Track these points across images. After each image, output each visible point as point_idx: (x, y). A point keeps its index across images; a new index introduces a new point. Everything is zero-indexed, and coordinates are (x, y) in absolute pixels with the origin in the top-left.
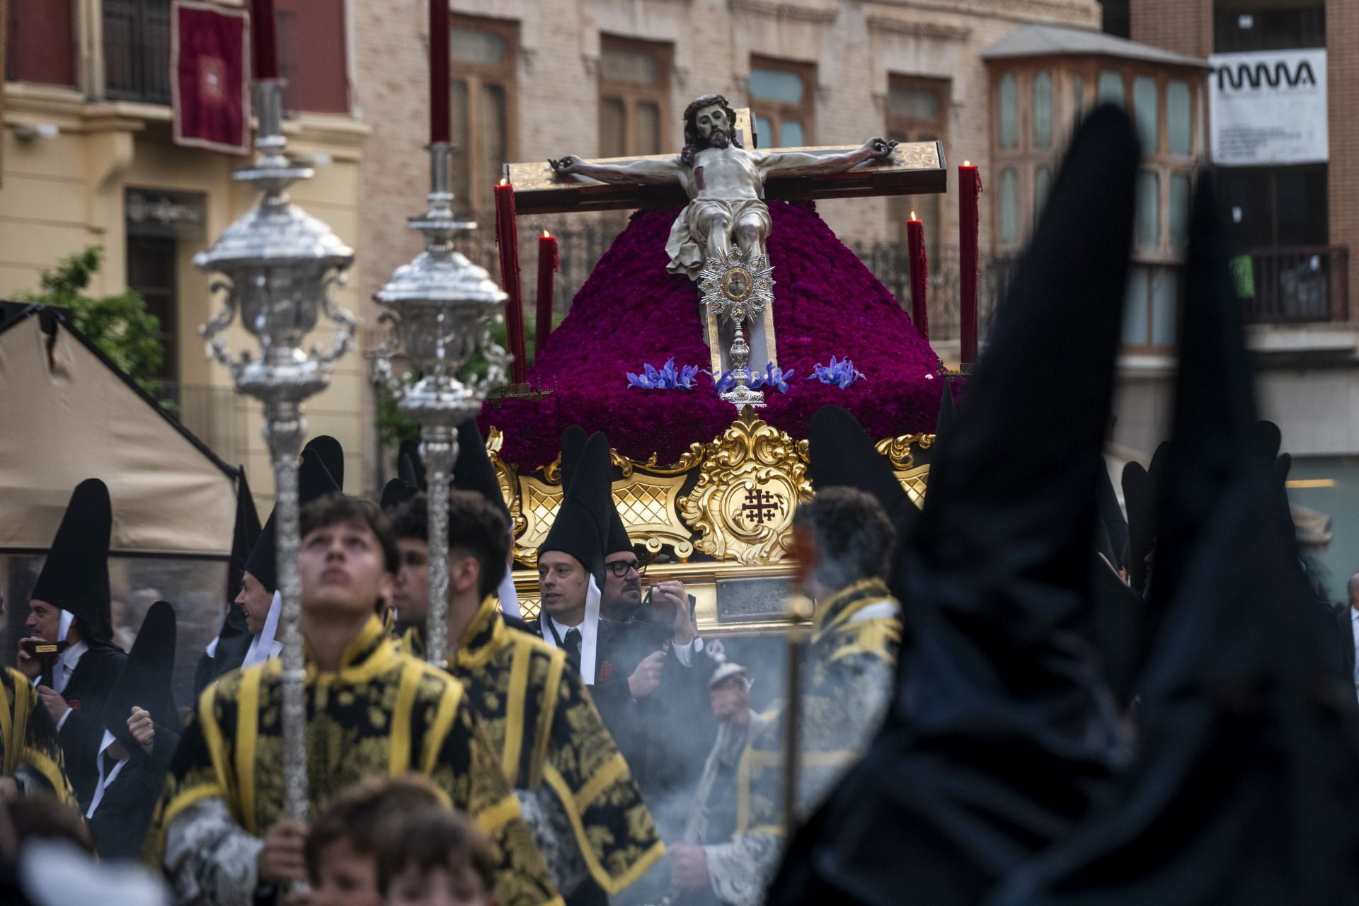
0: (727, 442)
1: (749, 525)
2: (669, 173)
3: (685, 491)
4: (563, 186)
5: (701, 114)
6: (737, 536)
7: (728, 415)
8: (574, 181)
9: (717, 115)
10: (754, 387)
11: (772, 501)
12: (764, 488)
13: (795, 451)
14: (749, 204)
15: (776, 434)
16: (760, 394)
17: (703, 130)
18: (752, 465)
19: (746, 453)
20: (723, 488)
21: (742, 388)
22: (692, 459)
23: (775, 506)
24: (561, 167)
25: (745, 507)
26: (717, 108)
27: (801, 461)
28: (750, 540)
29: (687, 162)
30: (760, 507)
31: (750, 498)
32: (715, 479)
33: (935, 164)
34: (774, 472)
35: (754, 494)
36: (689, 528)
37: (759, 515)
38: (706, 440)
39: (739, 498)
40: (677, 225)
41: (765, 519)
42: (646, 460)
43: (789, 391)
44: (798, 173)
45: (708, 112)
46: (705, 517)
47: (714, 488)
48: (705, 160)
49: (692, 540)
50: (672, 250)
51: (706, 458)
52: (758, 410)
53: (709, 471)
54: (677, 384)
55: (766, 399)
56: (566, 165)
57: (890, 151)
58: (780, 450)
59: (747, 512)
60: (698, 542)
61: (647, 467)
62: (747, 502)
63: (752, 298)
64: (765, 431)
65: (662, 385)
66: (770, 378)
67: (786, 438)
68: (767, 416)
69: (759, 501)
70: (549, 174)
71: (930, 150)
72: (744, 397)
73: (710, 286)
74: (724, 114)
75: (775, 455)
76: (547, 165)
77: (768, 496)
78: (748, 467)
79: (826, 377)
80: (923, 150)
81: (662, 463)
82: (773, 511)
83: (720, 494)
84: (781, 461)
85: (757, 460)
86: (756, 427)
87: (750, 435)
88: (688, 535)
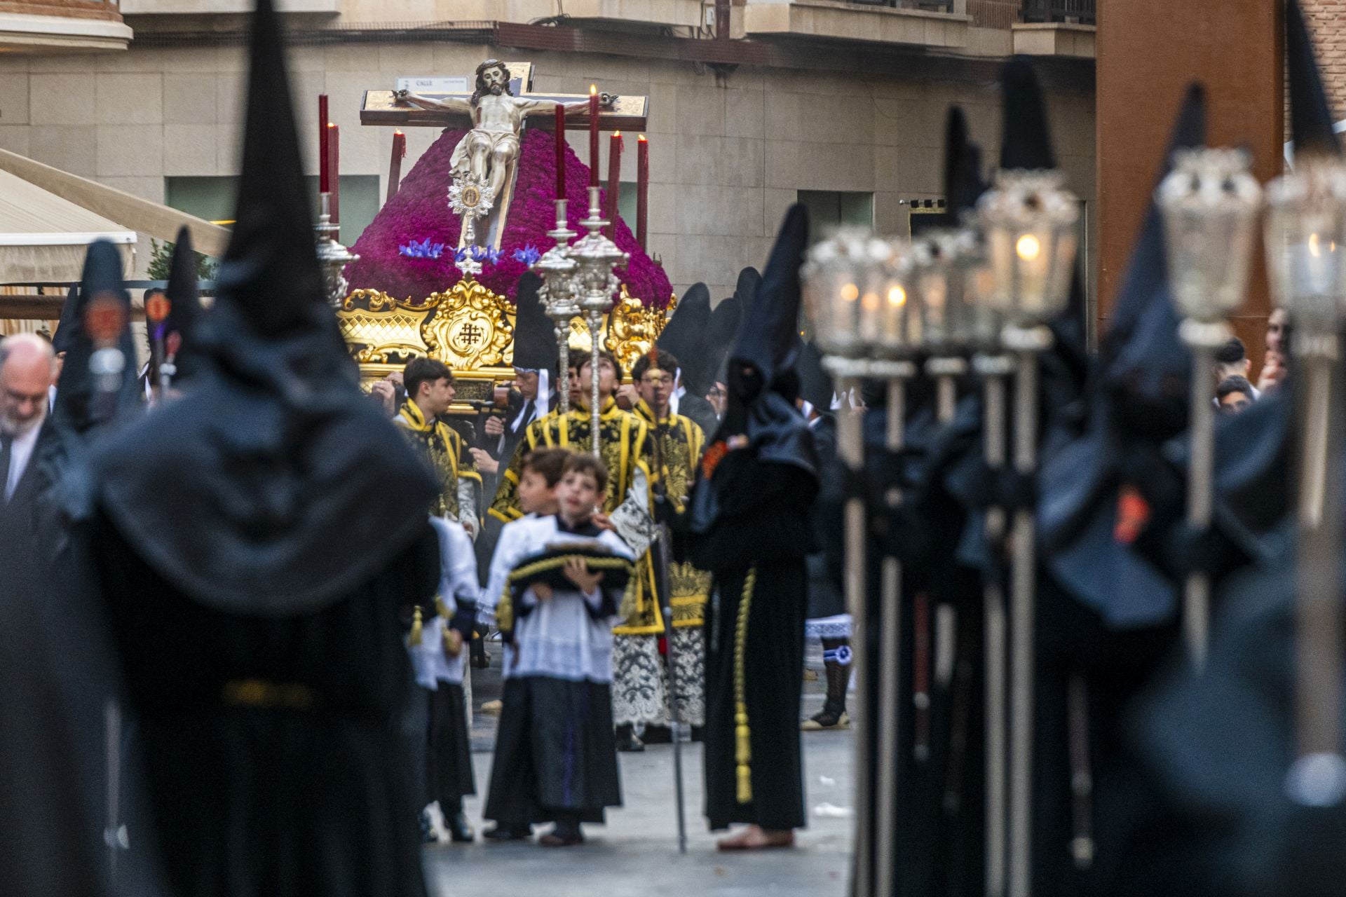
0: (453, 294)
1: (461, 345)
2: (464, 109)
3: (427, 321)
4: (398, 109)
5: (486, 72)
6: (455, 351)
7: (457, 276)
8: (407, 106)
9: (496, 74)
10: (476, 259)
11: (478, 332)
12: (474, 324)
13: (495, 302)
14: (505, 136)
15: (484, 290)
16: (479, 265)
17: (486, 83)
18: (468, 308)
19: (465, 300)
20: (450, 321)
21: (469, 260)
22: (431, 302)
23: (479, 335)
24: (399, 96)
25: (461, 334)
26: (496, 69)
27: (498, 308)
28: (462, 355)
29: (475, 102)
30: (470, 334)
31: (465, 328)
32: (445, 315)
33: (640, 113)
34: (481, 314)
35: (468, 326)
36: (427, 344)
37: (469, 340)
38: (441, 291)
39: (458, 328)
40: (461, 144)
41: (472, 342)
42: (403, 300)
43: (499, 264)
44: (547, 113)
45: (490, 71)
46: (435, 338)
47: (443, 321)
48: (486, 102)
49: (427, 352)
50: (454, 161)
51: (441, 302)
52: (475, 275)
53: (442, 310)
54: (429, 255)
55: (483, 268)
56: (403, 95)
57: (612, 102)
58: (486, 302)
59: (462, 337)
60: (431, 353)
61: (405, 305)
62: (463, 331)
63: (479, 205)
64: (479, 289)
65: (420, 255)
66: (488, 254)
67: (491, 294)
68: (481, 279)
69: (470, 331)
70: (392, 100)
71: (639, 102)
72: (470, 266)
73: (454, 196)
74: (501, 73)
75: (482, 304)
76: (391, 94)
77: (475, 329)
78: (466, 309)
79: (520, 258)
80: (635, 102)
81: (414, 303)
82: (478, 337)
83: (446, 326)
84: (485, 308)
85: (471, 306)
86: (472, 286)
87: (468, 290)
88: (426, 348)
